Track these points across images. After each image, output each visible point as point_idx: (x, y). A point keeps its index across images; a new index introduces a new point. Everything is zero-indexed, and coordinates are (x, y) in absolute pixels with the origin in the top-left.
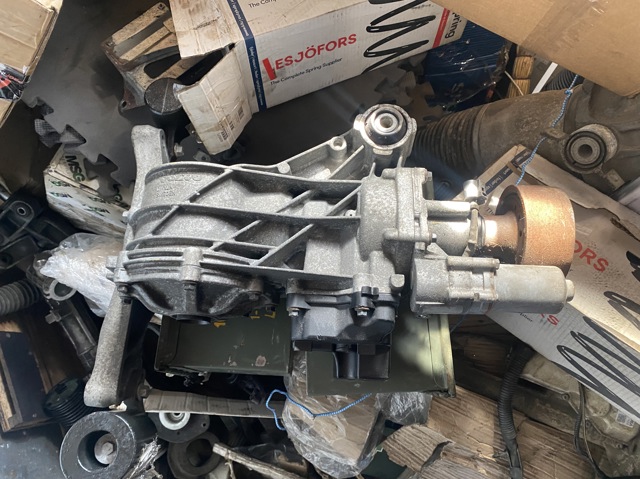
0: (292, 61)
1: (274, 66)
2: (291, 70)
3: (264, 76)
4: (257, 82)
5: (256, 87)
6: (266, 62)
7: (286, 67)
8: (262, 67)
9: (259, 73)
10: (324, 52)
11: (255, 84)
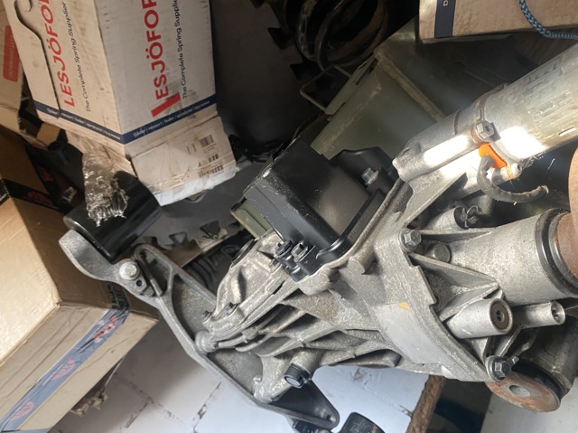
0: (163, 76)
1: (163, 100)
2: (173, 74)
3: (173, 109)
4: (179, 116)
5: (184, 116)
6: (155, 112)
7: (168, 83)
8: (162, 115)
9: (167, 118)
10: (158, 30)
11: (181, 118)
